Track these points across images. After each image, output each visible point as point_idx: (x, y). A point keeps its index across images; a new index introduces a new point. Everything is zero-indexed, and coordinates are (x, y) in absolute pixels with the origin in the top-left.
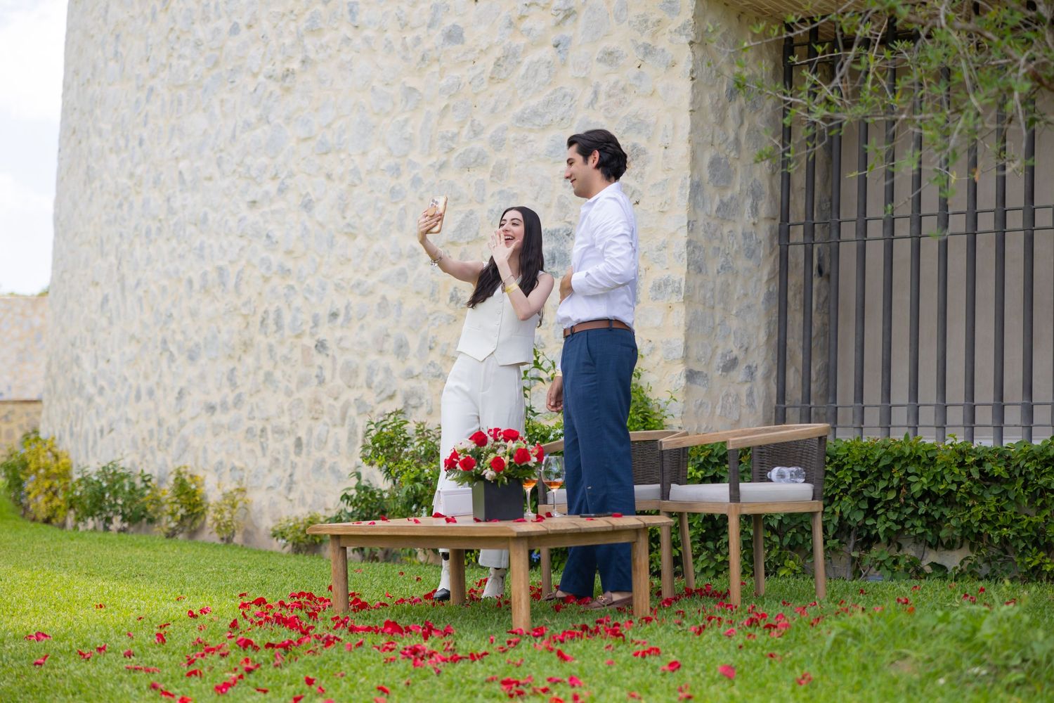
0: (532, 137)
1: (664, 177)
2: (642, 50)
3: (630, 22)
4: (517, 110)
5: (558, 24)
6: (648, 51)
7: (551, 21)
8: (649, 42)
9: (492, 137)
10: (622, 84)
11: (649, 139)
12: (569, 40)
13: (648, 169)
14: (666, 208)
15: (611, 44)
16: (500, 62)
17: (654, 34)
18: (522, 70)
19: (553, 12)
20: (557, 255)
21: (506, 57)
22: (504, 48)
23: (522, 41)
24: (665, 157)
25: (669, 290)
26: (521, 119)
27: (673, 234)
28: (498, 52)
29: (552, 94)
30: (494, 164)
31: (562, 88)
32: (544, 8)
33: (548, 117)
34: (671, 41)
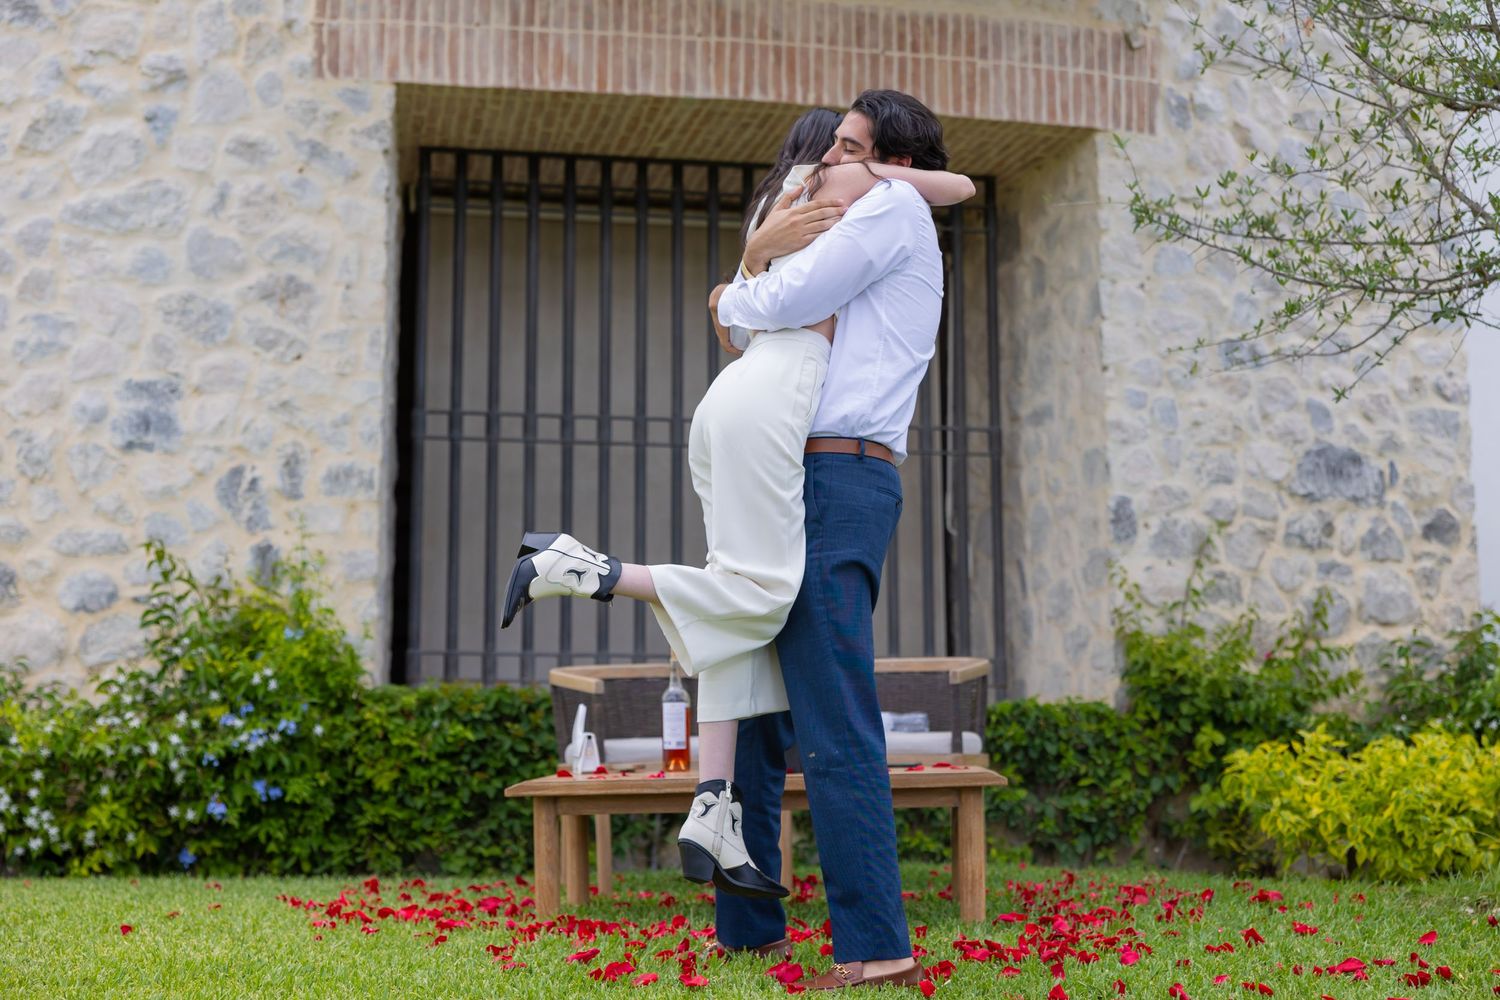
0: (101, 242)
1: (343, 326)
2: (306, 148)
3: (287, 108)
4: (76, 200)
5: (155, 89)
6: (316, 151)
7: (141, 83)
8: (318, 138)
9: (21, 233)
10: (269, 190)
11: (318, 272)
12: (173, 116)
13: (315, 313)
14: (348, 370)
15: (253, 132)
16: (41, 126)
17: (327, 130)
18: (84, 144)
19: (144, 69)
20: (153, 418)
21: (52, 121)
22: (47, 107)
23: (84, 103)
24: (346, 299)
25: (354, 482)
26: (82, 215)
27: (360, 406)
28: (35, 111)
29: (141, 186)
30: (25, 272)
31: (158, 181)
32: (124, 62)
33: (136, 219)
34: (355, 144)
